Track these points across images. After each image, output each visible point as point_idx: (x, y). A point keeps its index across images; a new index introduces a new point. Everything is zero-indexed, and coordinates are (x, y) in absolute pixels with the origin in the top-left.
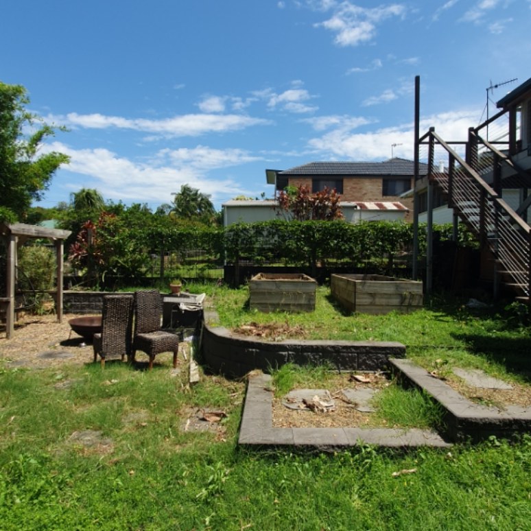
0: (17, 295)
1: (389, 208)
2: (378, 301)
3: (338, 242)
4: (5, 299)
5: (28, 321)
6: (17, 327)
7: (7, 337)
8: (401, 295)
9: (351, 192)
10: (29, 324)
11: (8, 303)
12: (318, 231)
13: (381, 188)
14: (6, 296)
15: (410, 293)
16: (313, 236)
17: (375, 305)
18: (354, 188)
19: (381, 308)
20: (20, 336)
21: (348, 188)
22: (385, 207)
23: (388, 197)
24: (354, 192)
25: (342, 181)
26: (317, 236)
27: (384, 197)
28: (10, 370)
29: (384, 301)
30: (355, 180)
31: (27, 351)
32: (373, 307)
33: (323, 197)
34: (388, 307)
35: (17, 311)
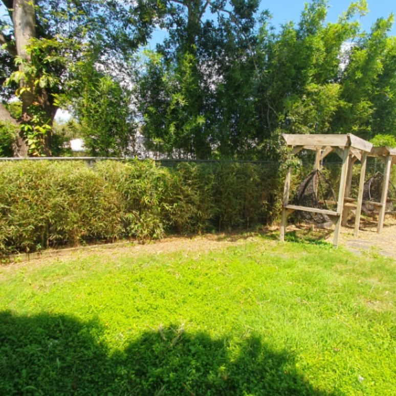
0: (388, 201)
4: (379, 204)
5: (392, 223)
6: (385, 225)
7: (378, 232)
10: (393, 225)
11: (380, 207)
14: (380, 202)
20: (387, 233)
28: (382, 256)
31: (393, 246)
35: (386, 213)
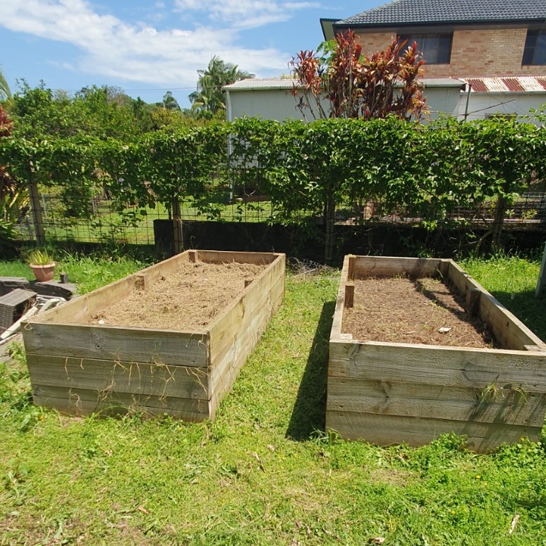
1: (529, 89)
2: (397, 404)
3: (383, 172)
8: (476, 392)
9: (465, 60)
12: (340, 144)
13: (522, 48)
15: (508, 387)
16: (327, 158)
17: (386, 415)
18: (472, 50)
19: (406, 423)
21: (461, 51)
22: (521, 88)
23: (532, 67)
24: (470, 59)
25: (451, 36)
26: (335, 157)
27: (525, 67)
29: (416, 407)
30: (475, 33)
32: (379, 421)
33: (384, 64)
34: (426, 424)
